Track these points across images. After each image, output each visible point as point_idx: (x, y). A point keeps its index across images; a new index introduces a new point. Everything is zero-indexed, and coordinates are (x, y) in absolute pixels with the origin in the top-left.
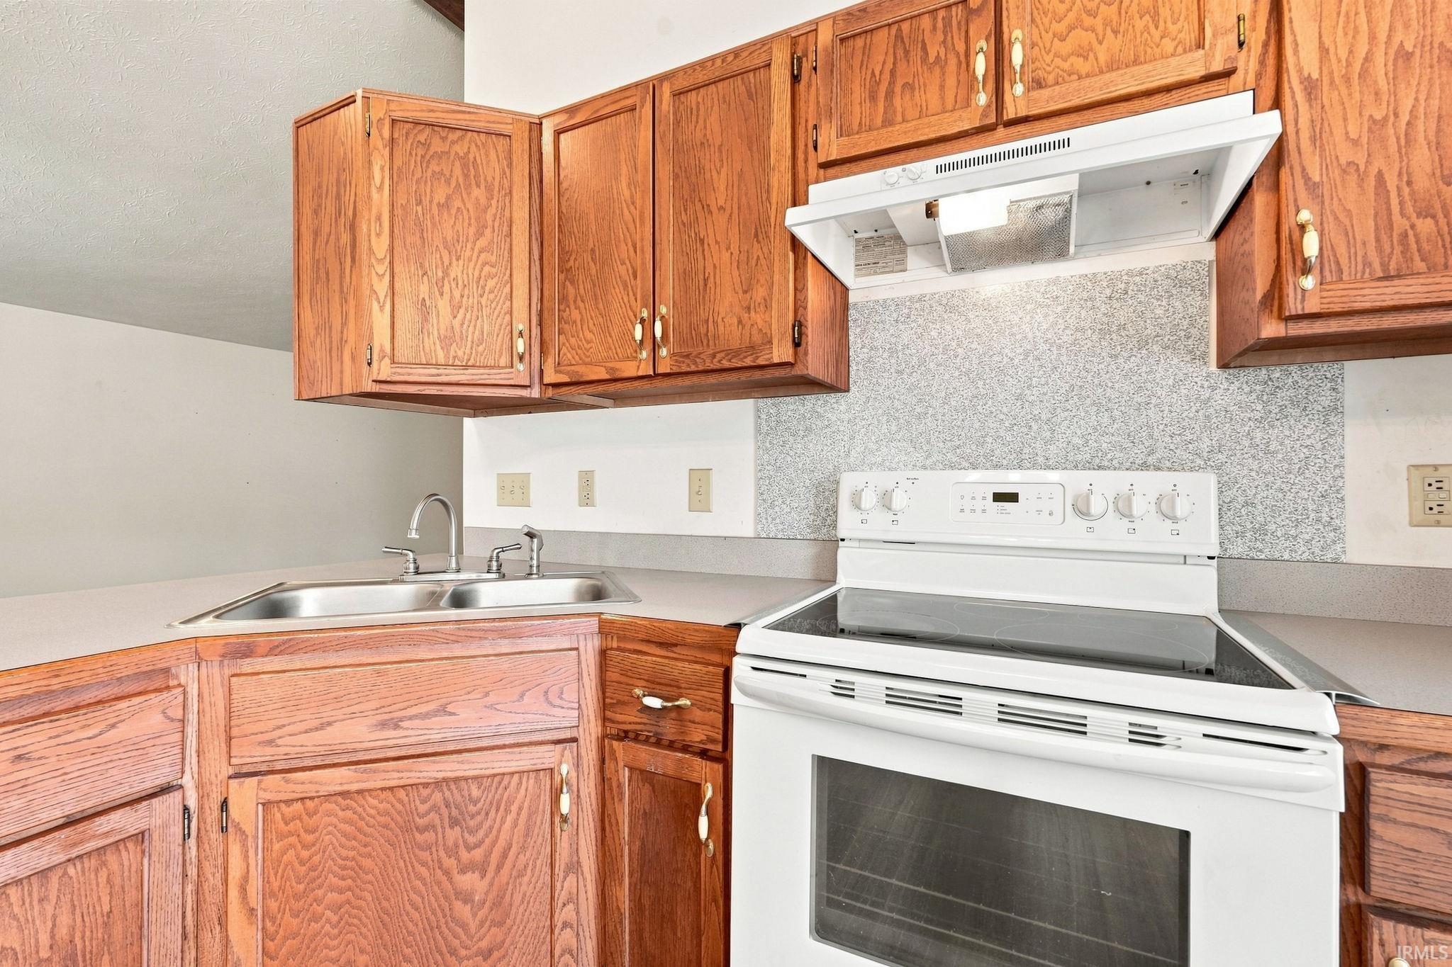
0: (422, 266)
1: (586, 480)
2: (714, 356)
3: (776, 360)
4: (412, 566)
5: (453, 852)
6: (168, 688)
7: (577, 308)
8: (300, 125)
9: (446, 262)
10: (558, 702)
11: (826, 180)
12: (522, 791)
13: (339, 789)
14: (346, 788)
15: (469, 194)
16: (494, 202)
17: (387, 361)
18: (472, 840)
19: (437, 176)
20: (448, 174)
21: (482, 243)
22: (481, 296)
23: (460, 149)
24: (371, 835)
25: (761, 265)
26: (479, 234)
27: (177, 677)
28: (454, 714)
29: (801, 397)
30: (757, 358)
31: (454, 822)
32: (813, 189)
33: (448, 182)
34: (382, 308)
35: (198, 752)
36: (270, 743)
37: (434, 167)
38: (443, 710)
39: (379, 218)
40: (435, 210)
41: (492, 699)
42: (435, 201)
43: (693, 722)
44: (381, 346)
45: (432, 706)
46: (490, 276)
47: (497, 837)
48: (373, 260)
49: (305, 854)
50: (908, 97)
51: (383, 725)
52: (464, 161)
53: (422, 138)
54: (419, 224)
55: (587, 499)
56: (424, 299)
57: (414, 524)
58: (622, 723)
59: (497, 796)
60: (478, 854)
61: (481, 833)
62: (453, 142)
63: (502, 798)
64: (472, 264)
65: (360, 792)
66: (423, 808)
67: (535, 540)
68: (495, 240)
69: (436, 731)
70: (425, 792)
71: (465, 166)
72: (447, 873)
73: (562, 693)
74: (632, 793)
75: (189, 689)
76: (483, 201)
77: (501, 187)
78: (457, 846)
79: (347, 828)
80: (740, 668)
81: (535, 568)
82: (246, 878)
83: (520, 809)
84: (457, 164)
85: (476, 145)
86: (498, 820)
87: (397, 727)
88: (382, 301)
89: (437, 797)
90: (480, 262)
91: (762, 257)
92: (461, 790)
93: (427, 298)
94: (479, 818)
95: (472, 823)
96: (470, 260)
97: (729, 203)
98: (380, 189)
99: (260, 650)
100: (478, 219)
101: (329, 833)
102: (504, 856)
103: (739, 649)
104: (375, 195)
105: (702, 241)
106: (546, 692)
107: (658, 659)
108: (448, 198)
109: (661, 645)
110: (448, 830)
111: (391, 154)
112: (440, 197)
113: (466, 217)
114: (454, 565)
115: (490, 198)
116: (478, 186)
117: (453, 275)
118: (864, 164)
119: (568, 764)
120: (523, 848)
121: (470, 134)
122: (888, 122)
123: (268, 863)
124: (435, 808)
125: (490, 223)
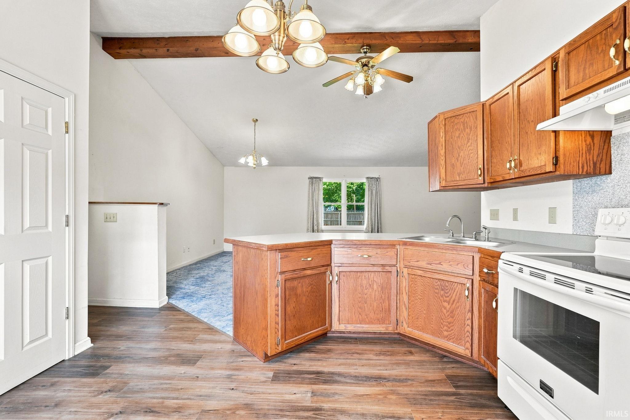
0: (453, 154)
1: (515, 211)
2: (529, 171)
3: (547, 171)
4: (451, 234)
5: (442, 296)
6: (395, 248)
7: (495, 158)
8: (429, 124)
9: (459, 152)
10: (467, 268)
11: (565, 104)
12: (458, 287)
13: (420, 275)
14: (421, 275)
15: (465, 131)
16: (472, 132)
17: (444, 181)
18: (446, 295)
19: (456, 130)
20: (459, 128)
21: (469, 144)
22: (469, 160)
23: (462, 120)
24: (426, 286)
25: (544, 139)
26: (468, 142)
27: (396, 247)
28: (442, 265)
29: (591, 178)
30: (542, 171)
31: (442, 290)
32: (562, 109)
33: (459, 130)
34: (443, 168)
35: (399, 261)
36: (409, 262)
37: (455, 127)
38: (440, 264)
39: (442, 145)
40: (456, 138)
41: (451, 263)
42: (456, 137)
43: (495, 278)
44: (443, 177)
45: (438, 262)
46: (471, 153)
47: (452, 297)
48: (441, 156)
49: (415, 286)
50: (591, 68)
51: (428, 264)
52: (463, 123)
53: (452, 121)
54: (452, 144)
55: (515, 218)
56: (453, 163)
57: (448, 223)
58: (483, 276)
59: (452, 287)
60: (448, 299)
61: (448, 294)
62: (460, 119)
63: (453, 288)
64: (466, 151)
65: (424, 276)
66: (436, 284)
67: (487, 230)
68: (473, 143)
69: (439, 267)
70: (437, 281)
71: (464, 124)
72: (441, 300)
73: (468, 266)
74: (484, 296)
75: (398, 249)
76: (469, 132)
77: (474, 126)
78: (443, 295)
79: (422, 283)
80: (500, 262)
81: (487, 239)
82: (406, 287)
83: (457, 292)
84: (462, 124)
85: (467, 117)
86: (452, 293)
87: (431, 265)
88: (443, 166)
89: (439, 283)
90: (468, 150)
91: (544, 135)
92: (444, 283)
93: (454, 163)
94: (448, 291)
95: (446, 291)
96: (465, 150)
97: (534, 120)
98: (442, 138)
99: (407, 245)
100: (467, 138)
101: (419, 283)
102: (454, 301)
103: (501, 257)
104: (441, 140)
105: (527, 133)
106: (464, 265)
107: (489, 260)
108: (460, 134)
109: (491, 257)
110: (441, 291)
111: (445, 128)
112: (457, 135)
113: (464, 138)
114: (462, 235)
115: (471, 131)
116: (467, 128)
117: (461, 156)
118: (578, 96)
119: (469, 284)
120: (458, 302)
121: (465, 115)
122: (584, 80)
123: (409, 285)
124: (438, 285)
125: (471, 138)
